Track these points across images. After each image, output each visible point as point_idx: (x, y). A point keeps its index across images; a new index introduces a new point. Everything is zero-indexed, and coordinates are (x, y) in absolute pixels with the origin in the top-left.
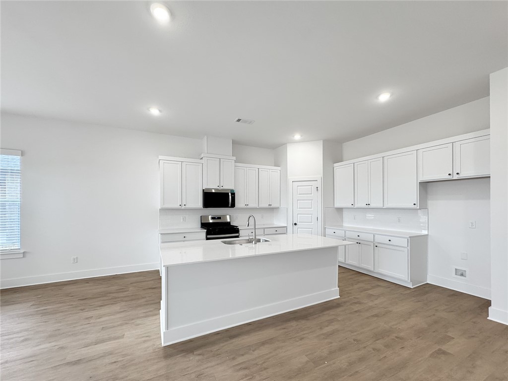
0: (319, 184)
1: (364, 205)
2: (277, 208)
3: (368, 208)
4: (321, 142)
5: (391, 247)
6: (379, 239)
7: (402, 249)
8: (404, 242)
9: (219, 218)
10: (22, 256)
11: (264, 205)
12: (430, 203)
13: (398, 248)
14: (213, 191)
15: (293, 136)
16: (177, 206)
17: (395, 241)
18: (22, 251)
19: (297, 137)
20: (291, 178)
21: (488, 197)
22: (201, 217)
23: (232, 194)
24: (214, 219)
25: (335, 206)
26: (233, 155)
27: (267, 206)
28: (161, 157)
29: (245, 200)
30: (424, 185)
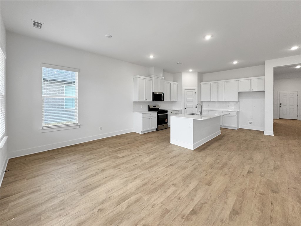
0: (196, 91)
1: (216, 100)
2: (176, 101)
3: (217, 102)
4: (197, 73)
5: (230, 116)
6: (225, 113)
7: (234, 116)
8: (235, 114)
9: (155, 106)
10: (79, 127)
11: (172, 100)
13: (232, 116)
14: (158, 93)
15: (189, 70)
16: (143, 100)
17: (231, 113)
18: (79, 124)
19: (191, 70)
20: (184, 87)
22: (149, 106)
23: (163, 95)
24: (154, 106)
25: (201, 101)
26: (163, 77)
27: (173, 101)
28: (138, 76)
29: (166, 98)
30: (239, 93)
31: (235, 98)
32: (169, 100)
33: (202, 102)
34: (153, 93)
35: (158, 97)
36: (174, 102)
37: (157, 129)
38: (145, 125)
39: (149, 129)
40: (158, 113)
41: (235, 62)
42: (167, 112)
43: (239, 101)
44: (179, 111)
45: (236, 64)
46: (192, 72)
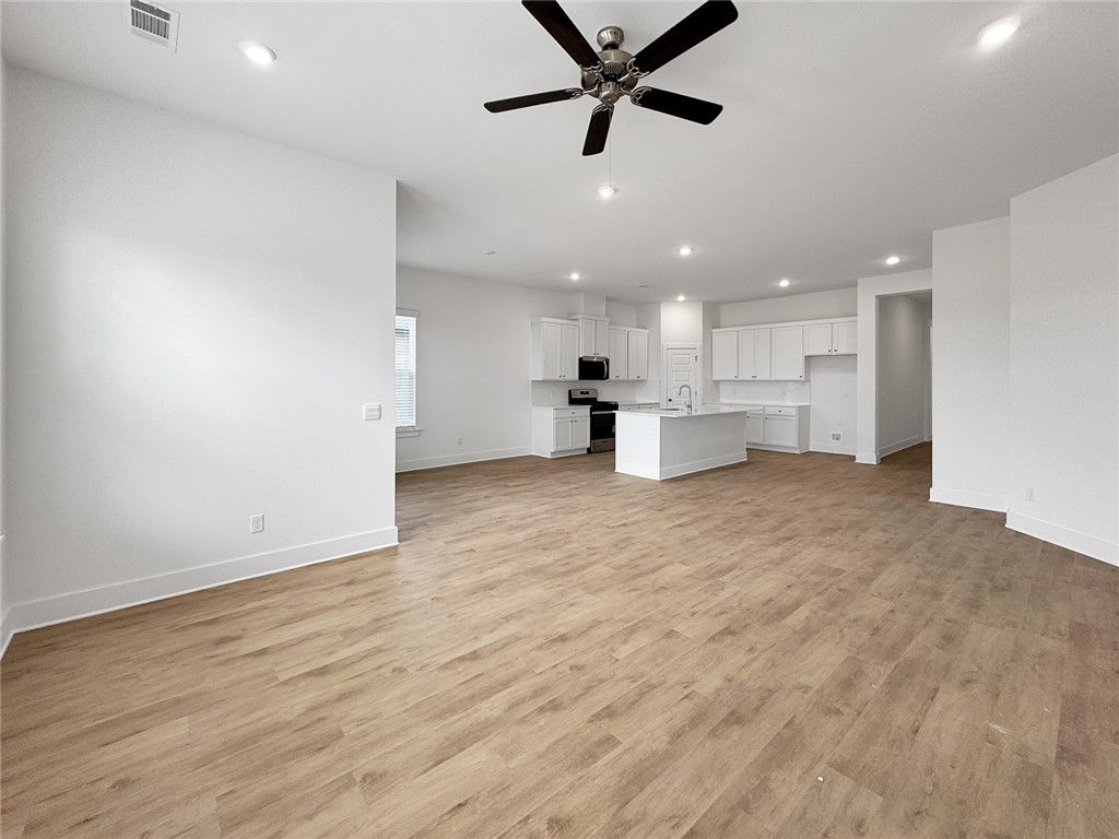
0: (698, 353)
1: (749, 378)
2: (645, 381)
3: (754, 381)
4: (701, 304)
5: (781, 417)
6: (769, 410)
7: (791, 418)
8: (794, 412)
9: (587, 393)
10: (417, 434)
11: (633, 377)
12: (812, 374)
13: (787, 418)
15: (677, 298)
17: (784, 411)
18: (417, 429)
19: (681, 298)
20: (665, 343)
21: (855, 370)
22: (570, 391)
23: (608, 363)
24: (582, 393)
25: (714, 378)
26: (606, 316)
27: (635, 378)
28: (544, 319)
29: (615, 371)
30: (808, 358)
31: (798, 371)
32: (623, 377)
33: (717, 383)
34: (580, 359)
35: (593, 369)
36: (637, 383)
37: (589, 450)
38: (558, 438)
39: (569, 447)
40: (591, 410)
41: (784, 283)
42: (615, 407)
43: (807, 380)
44: (650, 406)
45: (786, 288)
46: (684, 302)
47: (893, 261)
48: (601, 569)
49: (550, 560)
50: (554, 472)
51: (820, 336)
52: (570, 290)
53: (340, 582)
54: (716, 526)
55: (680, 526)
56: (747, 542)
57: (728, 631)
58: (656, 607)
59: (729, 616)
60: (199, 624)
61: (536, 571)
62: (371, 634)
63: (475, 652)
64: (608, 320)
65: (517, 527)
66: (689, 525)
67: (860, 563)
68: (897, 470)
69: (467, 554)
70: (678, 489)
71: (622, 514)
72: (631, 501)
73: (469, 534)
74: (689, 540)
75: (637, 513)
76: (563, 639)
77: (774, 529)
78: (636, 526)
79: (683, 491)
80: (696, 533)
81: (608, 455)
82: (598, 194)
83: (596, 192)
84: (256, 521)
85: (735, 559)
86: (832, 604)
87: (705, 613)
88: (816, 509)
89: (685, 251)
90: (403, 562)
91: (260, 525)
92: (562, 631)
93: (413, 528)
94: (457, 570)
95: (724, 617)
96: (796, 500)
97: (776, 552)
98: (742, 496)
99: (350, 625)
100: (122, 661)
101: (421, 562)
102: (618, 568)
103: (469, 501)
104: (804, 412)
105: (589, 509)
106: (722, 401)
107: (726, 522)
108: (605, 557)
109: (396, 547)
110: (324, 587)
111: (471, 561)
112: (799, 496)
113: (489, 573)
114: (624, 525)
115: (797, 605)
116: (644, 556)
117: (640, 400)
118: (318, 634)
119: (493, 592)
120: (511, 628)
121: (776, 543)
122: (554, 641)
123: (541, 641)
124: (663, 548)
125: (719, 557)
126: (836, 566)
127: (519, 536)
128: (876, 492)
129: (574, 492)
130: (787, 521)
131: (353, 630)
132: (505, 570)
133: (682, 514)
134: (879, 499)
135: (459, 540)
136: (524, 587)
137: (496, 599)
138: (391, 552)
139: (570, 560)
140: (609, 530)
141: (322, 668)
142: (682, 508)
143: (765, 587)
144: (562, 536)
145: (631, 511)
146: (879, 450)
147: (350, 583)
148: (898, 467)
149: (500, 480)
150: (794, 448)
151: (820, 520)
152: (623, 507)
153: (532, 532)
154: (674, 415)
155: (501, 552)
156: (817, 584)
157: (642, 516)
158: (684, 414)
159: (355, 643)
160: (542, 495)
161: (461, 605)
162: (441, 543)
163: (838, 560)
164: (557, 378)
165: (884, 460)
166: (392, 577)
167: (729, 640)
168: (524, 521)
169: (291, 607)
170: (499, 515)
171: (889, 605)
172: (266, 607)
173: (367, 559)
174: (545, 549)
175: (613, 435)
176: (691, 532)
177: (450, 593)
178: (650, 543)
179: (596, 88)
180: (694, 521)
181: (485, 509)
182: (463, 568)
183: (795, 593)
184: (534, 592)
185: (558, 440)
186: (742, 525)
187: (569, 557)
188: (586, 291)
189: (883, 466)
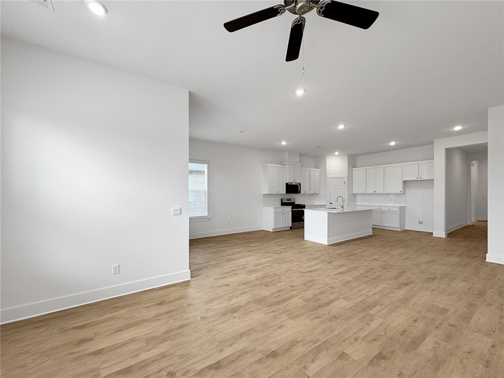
0: (346, 180)
1: (373, 192)
2: (318, 194)
3: (375, 194)
4: (347, 156)
5: (390, 212)
6: (383, 209)
7: (396, 213)
8: (397, 209)
9: (290, 200)
10: (208, 220)
11: (312, 192)
12: (407, 191)
13: (393, 212)
15: (334, 153)
17: (392, 209)
18: (208, 217)
19: (337, 153)
20: (328, 176)
21: (433, 188)
22: (282, 199)
23: (300, 186)
24: (288, 200)
25: (353, 193)
26: (299, 163)
27: (314, 192)
28: (269, 164)
29: (303, 189)
30: (404, 182)
31: (399, 188)
32: (308, 192)
33: (355, 195)
34: (287, 184)
35: (293, 189)
36: (314, 195)
37: (291, 228)
38: (276, 221)
40: (292, 208)
41: (393, 143)
42: (304, 207)
43: (404, 193)
44: (321, 206)
45: (393, 146)
46: (338, 155)
47: (458, 128)
48: (297, 301)
49: (269, 293)
50: (273, 239)
51: (412, 170)
52: (281, 150)
53: (154, 303)
54: (362, 274)
55: (341, 273)
56: (382, 286)
57: (381, 356)
58: (332, 332)
59: (380, 343)
60: (74, 328)
61: (260, 301)
62: (162, 342)
63: (219, 361)
64: (300, 164)
65: (252, 271)
66: (346, 273)
67: (457, 305)
68: (458, 241)
69: (225, 287)
70: (338, 250)
71: (309, 264)
72: (313, 256)
73: (227, 275)
74: (348, 282)
75: (317, 264)
76: (274, 354)
77: (396, 278)
78: (316, 273)
79: (341, 251)
80: (351, 279)
81: (300, 230)
82: (295, 93)
83: (294, 92)
84: (115, 268)
85: (377, 297)
86: (448, 337)
87: (364, 338)
88: (418, 265)
89: (341, 127)
90: (191, 291)
91: (118, 270)
92: (274, 348)
93: (199, 270)
94: (218, 298)
95: (376, 344)
96: (405, 259)
97: (401, 293)
98: (373, 255)
99: (152, 335)
100: (26, 353)
101: (200, 291)
102: (307, 300)
103: (230, 255)
104: (402, 210)
105: (290, 261)
106: (358, 204)
107: (367, 272)
108: (300, 293)
109: (189, 281)
110: (146, 306)
111: (226, 292)
112: (406, 256)
113: (235, 301)
114: (310, 271)
115: (423, 337)
116: (322, 293)
117: (316, 203)
118: (133, 340)
119: (235, 315)
120: (242, 344)
121: (400, 287)
122: (268, 356)
123: (260, 355)
124: (333, 288)
125: (367, 296)
126: (442, 306)
127: (253, 276)
128: (451, 255)
129: (283, 250)
130: (403, 272)
131: (153, 338)
132: (243, 299)
133: (341, 266)
134: (453, 260)
135: (222, 278)
136: (253, 311)
137: (237, 320)
138: (186, 284)
139: (280, 294)
140: (302, 275)
141: (128, 368)
142: (342, 262)
143: (399, 320)
144: (277, 277)
145: (313, 263)
146: (446, 230)
147: (161, 304)
148: (459, 239)
149: (247, 243)
150: (397, 228)
151: (423, 272)
152: (309, 260)
153: (260, 274)
154: (335, 211)
155: (243, 287)
156: (433, 320)
157: (319, 266)
158: (339, 210)
159: (152, 348)
160: (267, 252)
161: (216, 323)
162: (212, 279)
163: (443, 302)
164: (275, 193)
165: (449, 235)
166: (182, 301)
167: (383, 364)
168: (256, 267)
169: (126, 319)
170: (244, 263)
171: (489, 341)
172: (113, 318)
173: (173, 289)
174: (266, 286)
175: (303, 220)
176: (348, 277)
177: (211, 314)
178: (325, 284)
179: (294, 5)
180: (348, 271)
181: (237, 259)
182: (221, 296)
183: (421, 325)
184: (258, 316)
185: (275, 223)
186: (377, 274)
187: (279, 292)
188: (288, 150)
189: (449, 239)
